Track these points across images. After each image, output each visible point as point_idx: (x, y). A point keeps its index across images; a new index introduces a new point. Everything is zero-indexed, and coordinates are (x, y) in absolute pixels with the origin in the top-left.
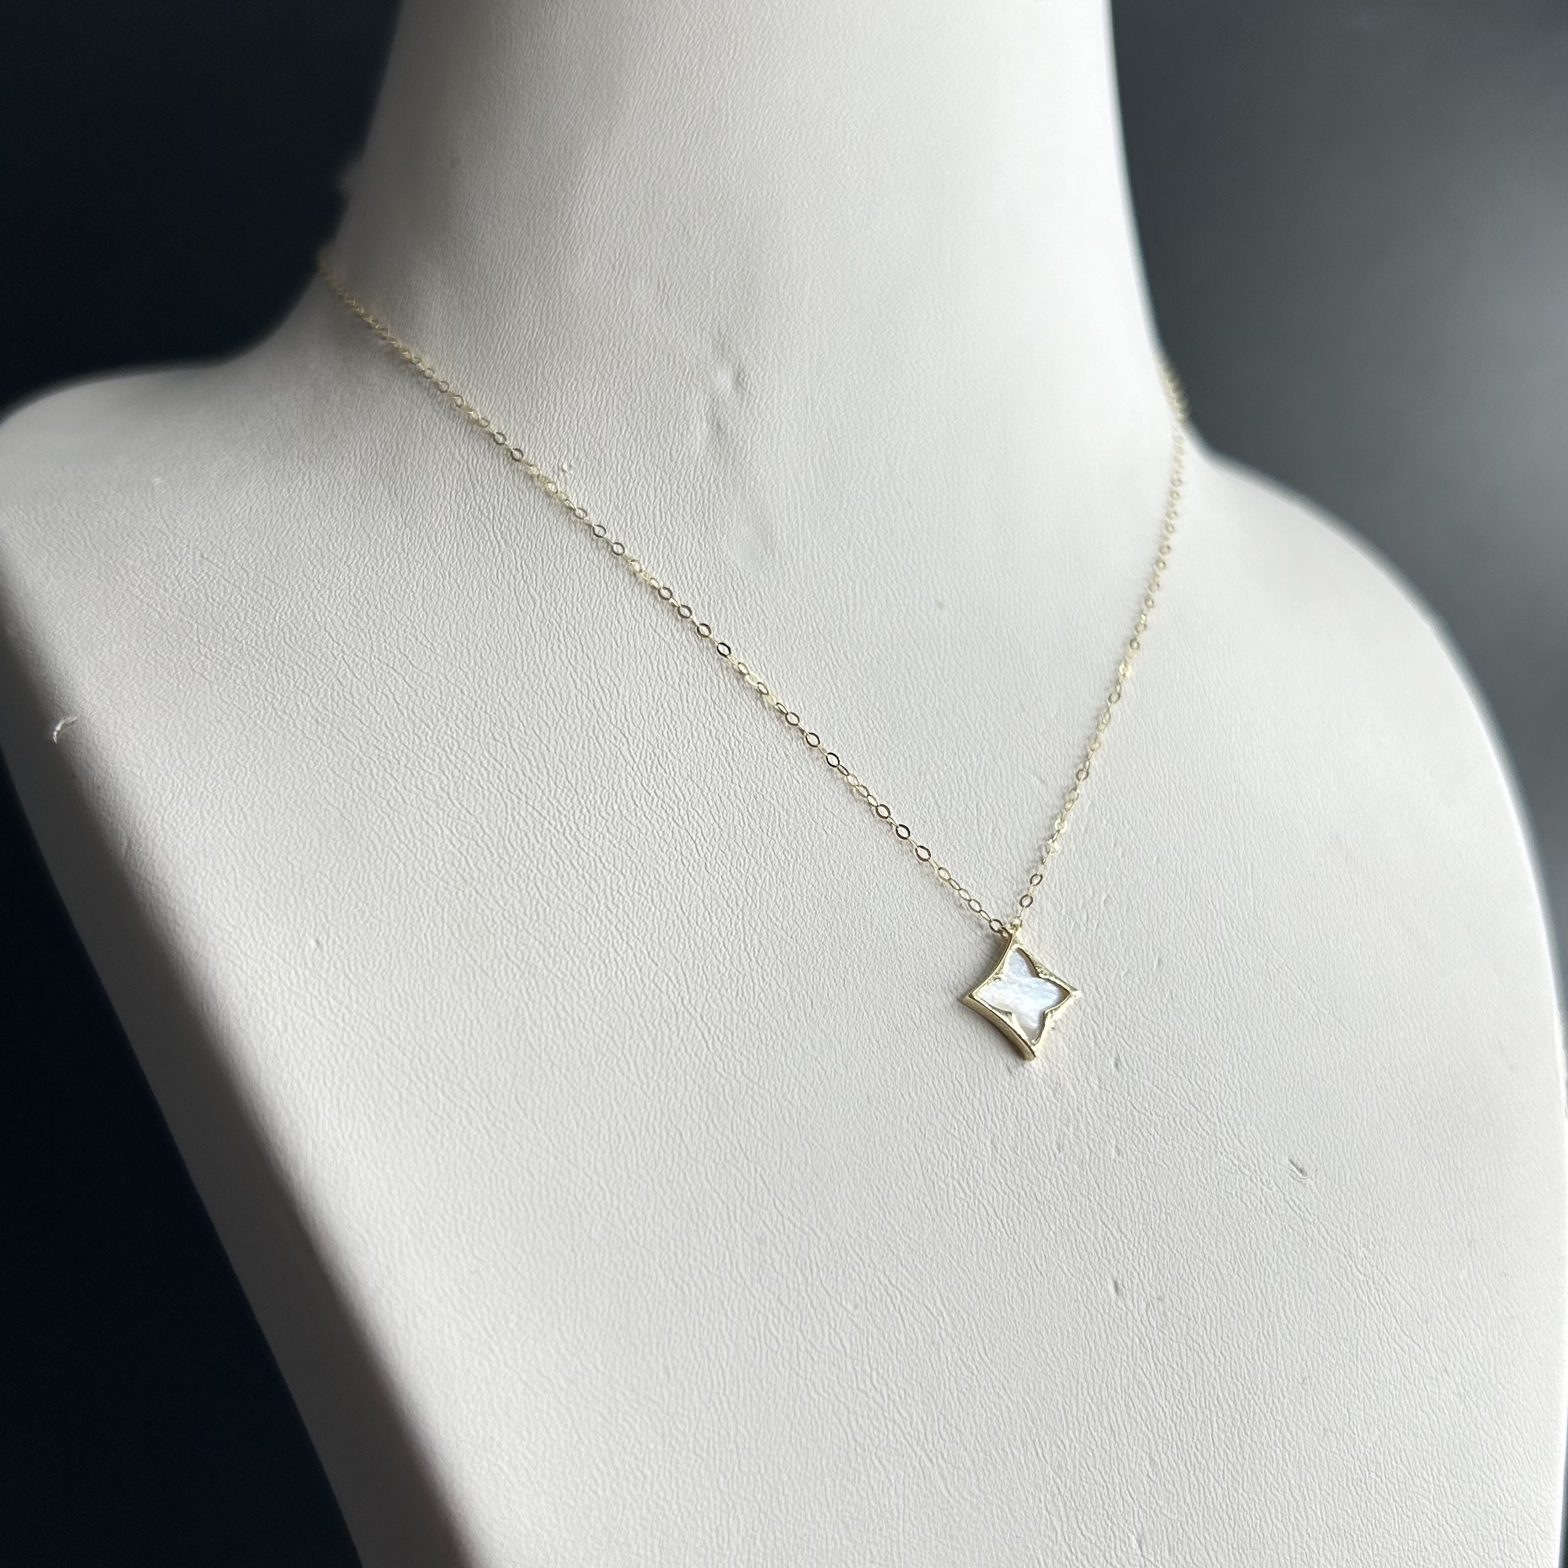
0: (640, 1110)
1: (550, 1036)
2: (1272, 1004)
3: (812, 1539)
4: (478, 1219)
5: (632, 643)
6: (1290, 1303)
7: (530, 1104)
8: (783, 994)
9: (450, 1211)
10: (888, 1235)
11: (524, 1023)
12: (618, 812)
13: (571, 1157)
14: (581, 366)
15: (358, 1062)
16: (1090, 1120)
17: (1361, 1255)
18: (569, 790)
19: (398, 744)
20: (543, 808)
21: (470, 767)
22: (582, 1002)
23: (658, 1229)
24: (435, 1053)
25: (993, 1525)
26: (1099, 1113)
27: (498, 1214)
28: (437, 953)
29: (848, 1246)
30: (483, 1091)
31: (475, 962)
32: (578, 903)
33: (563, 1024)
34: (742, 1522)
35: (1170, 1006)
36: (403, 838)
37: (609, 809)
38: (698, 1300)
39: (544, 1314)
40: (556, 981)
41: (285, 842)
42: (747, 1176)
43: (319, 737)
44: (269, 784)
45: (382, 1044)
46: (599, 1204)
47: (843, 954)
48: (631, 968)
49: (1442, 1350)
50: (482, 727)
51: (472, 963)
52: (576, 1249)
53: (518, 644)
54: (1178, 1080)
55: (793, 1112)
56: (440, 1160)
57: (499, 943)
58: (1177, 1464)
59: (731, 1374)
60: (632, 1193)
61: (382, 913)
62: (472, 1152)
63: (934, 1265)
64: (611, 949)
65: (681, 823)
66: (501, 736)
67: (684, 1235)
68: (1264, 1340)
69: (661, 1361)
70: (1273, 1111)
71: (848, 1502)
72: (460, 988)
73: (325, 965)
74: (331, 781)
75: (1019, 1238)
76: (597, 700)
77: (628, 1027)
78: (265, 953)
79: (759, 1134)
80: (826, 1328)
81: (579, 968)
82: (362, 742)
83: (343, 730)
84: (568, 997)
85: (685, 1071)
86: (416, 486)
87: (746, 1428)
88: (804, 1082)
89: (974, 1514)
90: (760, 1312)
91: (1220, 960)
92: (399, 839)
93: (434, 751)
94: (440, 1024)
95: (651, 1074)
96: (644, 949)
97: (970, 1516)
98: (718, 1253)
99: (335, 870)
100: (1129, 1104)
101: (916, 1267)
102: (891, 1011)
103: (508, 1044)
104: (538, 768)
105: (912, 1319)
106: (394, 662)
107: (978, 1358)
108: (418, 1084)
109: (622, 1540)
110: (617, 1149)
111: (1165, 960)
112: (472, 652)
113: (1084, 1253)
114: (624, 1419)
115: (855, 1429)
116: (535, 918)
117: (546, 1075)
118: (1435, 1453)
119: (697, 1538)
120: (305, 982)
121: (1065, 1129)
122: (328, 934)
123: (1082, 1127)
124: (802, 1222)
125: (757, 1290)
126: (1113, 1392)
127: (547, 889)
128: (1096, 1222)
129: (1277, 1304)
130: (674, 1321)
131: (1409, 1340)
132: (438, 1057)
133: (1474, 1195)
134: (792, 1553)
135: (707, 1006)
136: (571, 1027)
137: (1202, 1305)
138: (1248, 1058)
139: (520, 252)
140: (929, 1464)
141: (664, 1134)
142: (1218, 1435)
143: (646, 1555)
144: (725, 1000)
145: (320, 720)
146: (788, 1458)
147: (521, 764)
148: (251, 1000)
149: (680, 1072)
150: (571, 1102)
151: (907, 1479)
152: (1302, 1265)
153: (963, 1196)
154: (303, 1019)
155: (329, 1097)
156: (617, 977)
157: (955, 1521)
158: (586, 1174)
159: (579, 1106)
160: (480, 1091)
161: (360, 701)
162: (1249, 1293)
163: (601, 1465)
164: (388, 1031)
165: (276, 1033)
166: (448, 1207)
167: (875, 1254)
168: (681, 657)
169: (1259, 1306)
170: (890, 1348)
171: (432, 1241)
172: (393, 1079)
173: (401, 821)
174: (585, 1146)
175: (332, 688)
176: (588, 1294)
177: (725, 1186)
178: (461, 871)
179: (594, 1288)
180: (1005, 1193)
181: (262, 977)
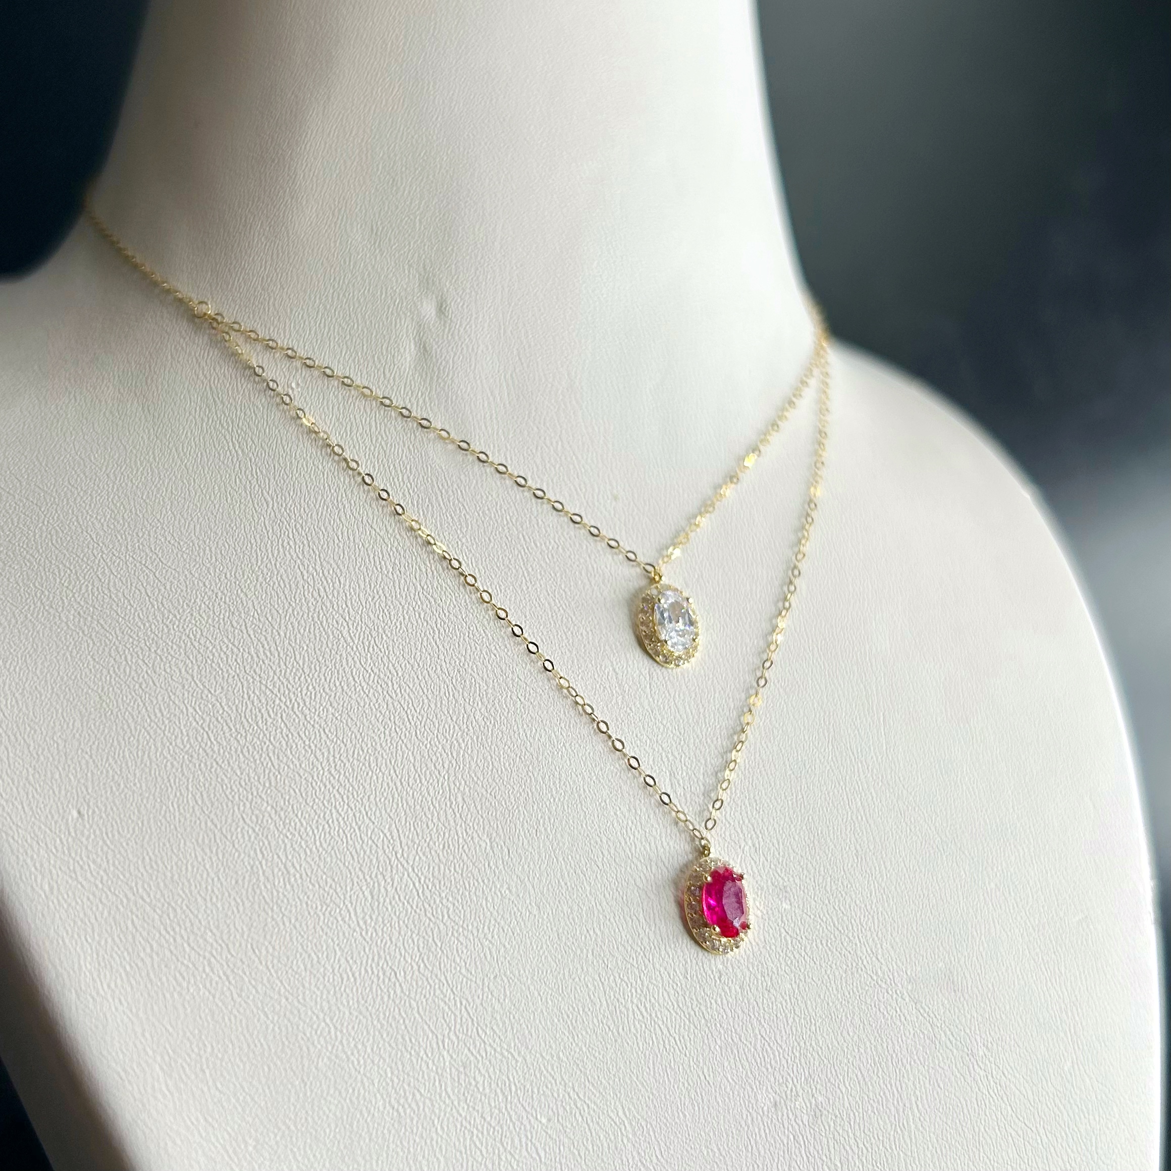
0: (359, 953)
1: (281, 890)
4: (220, 1055)
6: (921, 1097)
7: (264, 952)
8: (484, 845)
9: (196, 1050)
10: (577, 1055)
11: (258, 879)
12: (340, 690)
13: (300, 998)
14: (307, 298)
15: (114, 918)
17: (981, 1053)
18: (297, 670)
19: (149, 633)
20: (274, 686)
21: (211, 652)
22: (309, 859)
23: (376, 1059)
24: (181, 908)
27: (237, 1050)
28: (182, 820)
29: (542, 1067)
30: (223, 941)
31: (216, 826)
32: (305, 771)
33: (293, 880)
36: (153, 717)
37: (332, 685)
38: (412, 1120)
39: (278, 1138)
40: (286, 841)
41: (52, 723)
42: (453, 1009)
43: (80, 628)
44: (38, 672)
45: (136, 903)
46: (325, 1038)
47: (535, 807)
48: (352, 828)
49: (1051, 1132)
50: (222, 616)
51: (213, 827)
52: (306, 1080)
53: (253, 541)
54: (824, 906)
55: (493, 950)
56: (186, 1003)
57: (236, 808)
60: (353, 1028)
61: (135, 785)
62: (214, 997)
63: (617, 1080)
64: (334, 810)
65: (394, 696)
66: (238, 623)
67: (399, 1063)
68: (899, 1130)
70: (905, 931)
72: (203, 850)
73: (86, 833)
74: (91, 667)
75: (690, 1053)
76: (322, 590)
77: (348, 881)
78: (34, 823)
79: (463, 971)
80: (524, 1140)
81: (306, 829)
82: (118, 632)
83: (102, 621)
84: (296, 854)
85: (398, 917)
86: (166, 402)
88: (502, 923)
90: (466, 1128)
91: (858, 799)
92: (150, 717)
93: (180, 638)
94: (186, 883)
95: (369, 921)
96: (362, 809)
98: (429, 1078)
99: (94, 747)
100: (783, 930)
101: (601, 1083)
102: (578, 857)
103: (245, 899)
105: (598, 1128)
106: (146, 560)
107: (655, 1159)
108: (167, 937)
110: (340, 989)
112: (213, 549)
116: (267, 785)
117: (278, 925)
120: (69, 849)
122: (89, 806)
124: (502, 1047)
127: (278, 758)
128: (755, 1036)
129: (910, 1100)
130: (391, 1139)
131: (1023, 1125)
132: (184, 912)
133: (1075, 996)
135: (417, 858)
136: (299, 881)
137: (847, 1104)
138: (884, 885)
139: (253, 199)
141: (381, 974)
144: (433, 853)
145: (81, 612)
147: (255, 649)
148: (20, 867)
149: (395, 918)
150: (300, 949)
152: (932, 1065)
153: (641, 1019)
154: (67, 882)
155: (89, 951)
156: (339, 835)
158: (313, 1012)
159: (306, 952)
160: (220, 942)
161: (117, 596)
162: (887, 1092)
164: (141, 890)
165: (43, 896)
166: (194, 1046)
167: (565, 1073)
168: (394, 549)
169: (896, 1103)
170: (579, 1154)
171: (181, 1078)
172: (145, 934)
173: (152, 701)
174: (312, 987)
175: (93, 584)
176: (316, 1118)
177: (435, 1019)
178: (204, 746)
179: (321, 1113)
180: (677, 1014)
181: (31, 847)
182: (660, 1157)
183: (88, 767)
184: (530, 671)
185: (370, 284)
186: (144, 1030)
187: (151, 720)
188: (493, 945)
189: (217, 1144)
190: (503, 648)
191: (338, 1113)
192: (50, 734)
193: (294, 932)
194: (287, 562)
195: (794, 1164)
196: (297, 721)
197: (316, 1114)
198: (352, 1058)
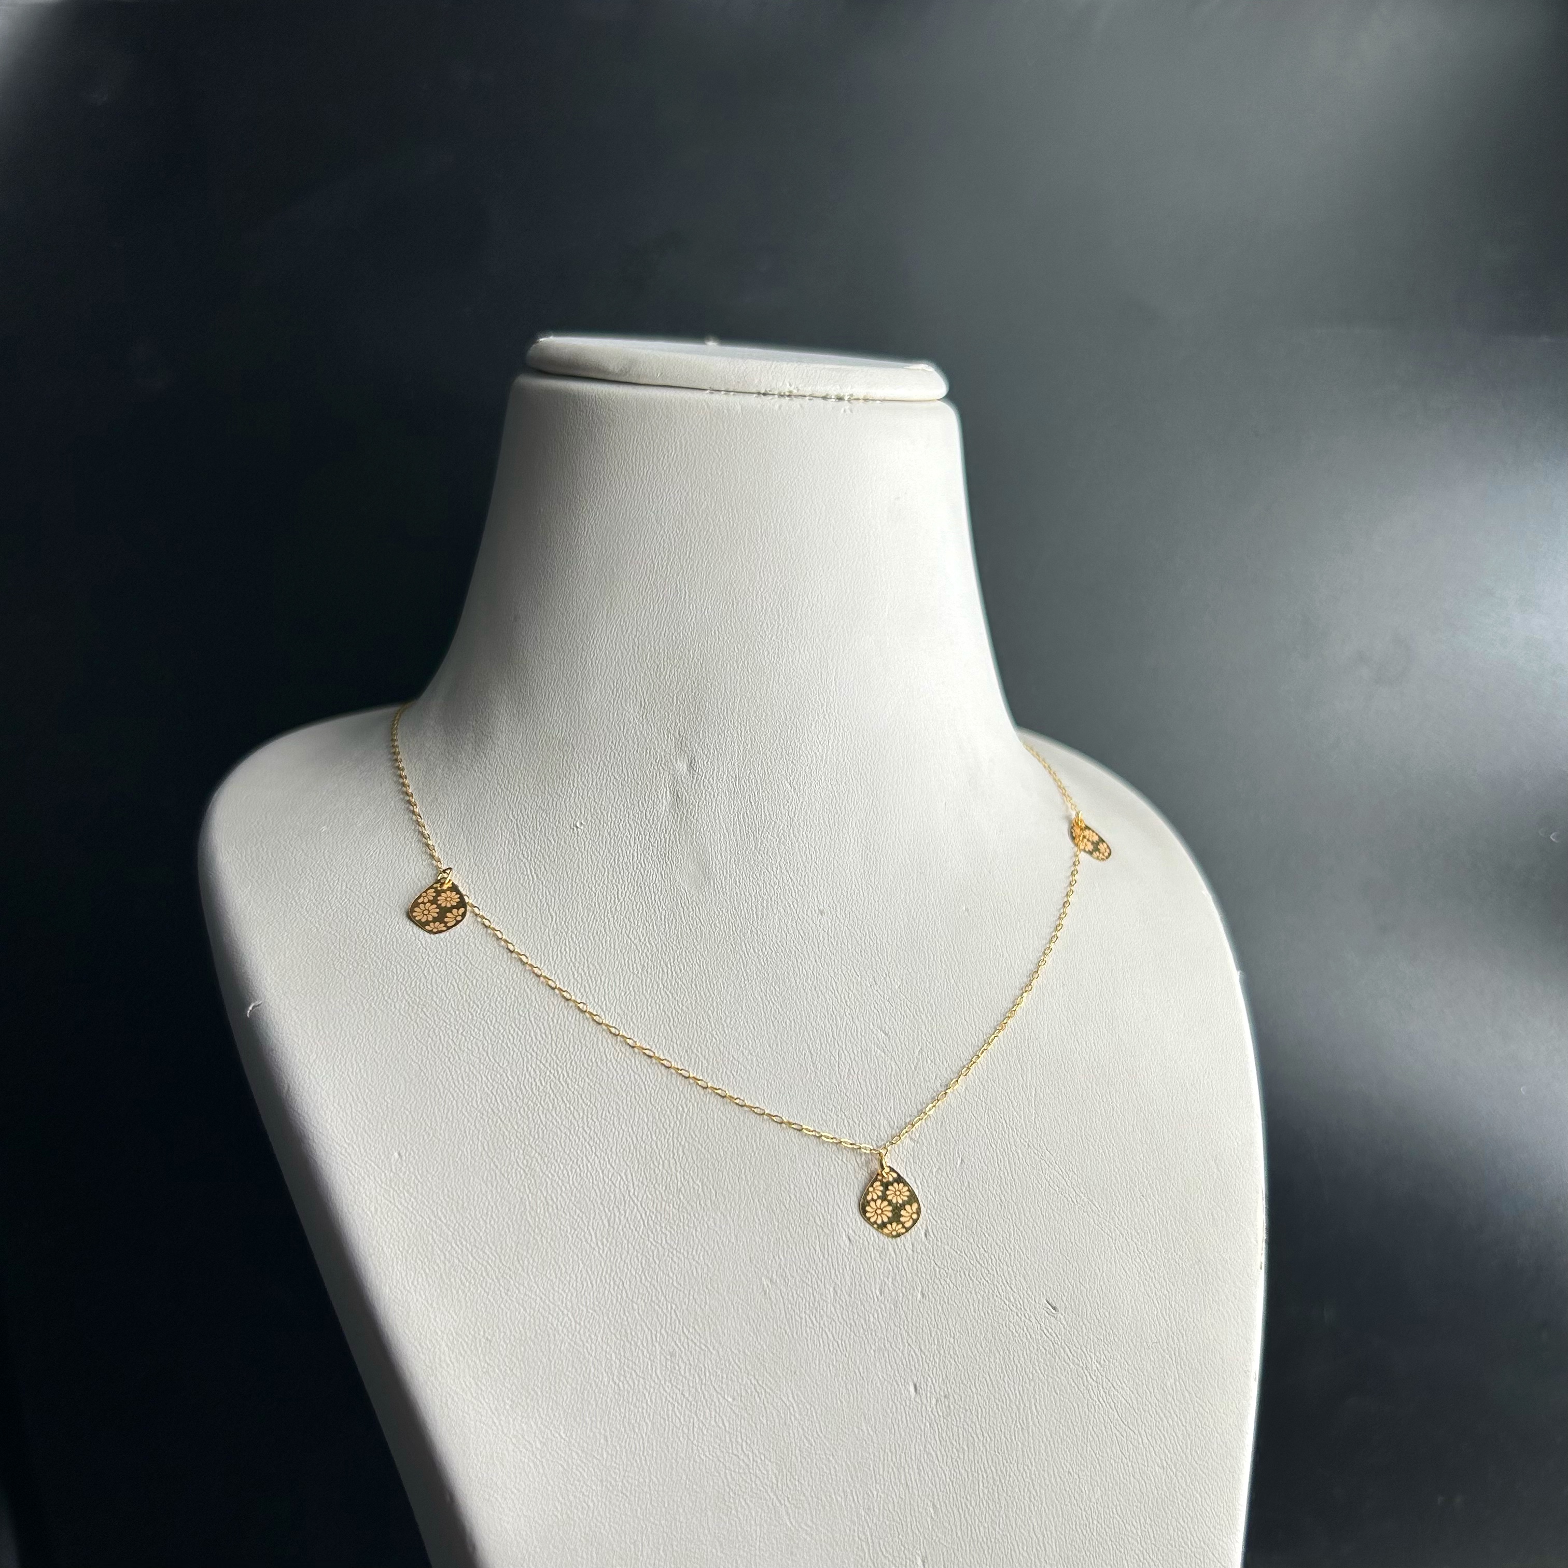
0: (597, 1267)
1: (542, 1217)
2: (1042, 1190)
3: (697, 1551)
4: (489, 1338)
5: (612, 945)
6: (1040, 1400)
7: (526, 1262)
8: (696, 1188)
9: (472, 1333)
10: (758, 1351)
11: (525, 1208)
12: (595, 1065)
14: (591, 756)
15: (420, 1234)
16: (904, 1273)
17: (1094, 1367)
18: (564, 1049)
19: (458, 1019)
20: (547, 1061)
21: (502, 1034)
22: (563, 1194)
23: (605, 1347)
24: (468, 1228)
25: (821, 1546)
26: (911, 1268)
27: (502, 1334)
28: (473, 1162)
29: (731, 1359)
31: (497, 1167)
32: (565, 1127)
33: (550, 1210)
34: (651, 1538)
35: (967, 1193)
36: (457, 1083)
37: (589, 1061)
38: (628, 1393)
39: (528, 1400)
40: (548, 1180)
41: (384, 1087)
42: (665, 1311)
43: (409, 1015)
44: (377, 1048)
45: (436, 1223)
46: (567, 1328)
47: (739, 1159)
48: (597, 1171)
49: (1151, 1436)
51: (494, 1168)
52: (551, 1358)
53: (539, 948)
54: (969, 1245)
56: (467, 1298)
57: (512, 1154)
58: (952, 1509)
59: (648, 1442)
61: (440, 1134)
62: (488, 1295)
63: (789, 1372)
64: (584, 1158)
65: (635, 1070)
66: (523, 1012)
67: (622, 1349)
68: (1019, 1426)
69: (603, 1432)
70: (1036, 1266)
71: (723, 1528)
72: (486, 1184)
73: (403, 1169)
74: (415, 1044)
75: (849, 1354)
76: (587, 985)
78: (367, 1162)
79: (675, 1284)
80: (713, 1413)
81: (563, 1171)
82: (436, 1018)
83: (425, 1010)
84: (554, 1191)
85: (628, 1241)
86: (484, 837)
87: (657, 1479)
88: (707, 1248)
89: (808, 1539)
90: (669, 1401)
91: (1006, 1159)
92: (454, 1084)
93: (481, 1023)
94: (473, 1209)
95: (605, 1242)
97: (805, 1540)
98: (644, 1362)
99: (413, 1105)
100: (933, 1262)
101: (777, 1373)
103: (515, 1223)
104: (545, 1033)
105: (772, 1408)
106: (460, 961)
107: (816, 1435)
108: (457, 1248)
109: (572, 1547)
110: (581, 1292)
111: (966, 1161)
113: (893, 1363)
114: (577, 1469)
115: (730, 1480)
116: (536, 1137)
118: (1142, 1507)
119: (621, 1548)
120: (390, 1181)
121: (886, 1279)
122: (406, 1150)
123: (898, 1278)
124: (700, 1343)
125: (668, 1387)
126: (909, 1459)
127: (546, 1117)
128: (903, 1343)
129: (1030, 1402)
130: (612, 1407)
131: (1127, 1429)
132: (470, 1231)
133: (1183, 1326)
134: (683, 1559)
136: (555, 1211)
137: (976, 1401)
138: (1021, 1228)
139: (555, 680)
140: (778, 1505)
142: (983, 1490)
143: (587, 1558)
144: (657, 1193)
145: (411, 1002)
146: (683, 1498)
147: (534, 1032)
148: (357, 1193)
149: (625, 1241)
150: (553, 1262)
151: (763, 1515)
152: (1050, 1374)
153: (811, 1325)
154: (388, 1206)
155: (400, 1257)
156: (587, 1177)
157: (794, 1543)
158: (559, 1309)
159: (557, 1264)
160: (495, 1254)
161: (437, 990)
162: (1010, 1393)
163: (560, 1498)
164: (440, 1214)
165: (370, 1215)
166: (471, 1330)
167: (749, 1364)
168: (644, 955)
169: (1017, 1403)
170: (756, 1427)
171: (460, 1353)
172: (441, 1246)
173: (456, 1072)
174: (560, 1291)
175: (420, 981)
176: (557, 1388)
177: (650, 1318)
178: (492, 1105)
179: (561, 1384)
180: (841, 1323)
181: (363, 1178)
182: (820, 1433)
183: (407, 1120)
184: (742, 1052)
185: (638, 745)
186: (436, 1316)
187: (455, 1086)
188: (699, 1264)
189: (483, 1401)
190: (722, 1033)
191: (573, 1385)
192: (382, 1095)
193: (549, 1249)
194: (563, 965)
195: (928, 1446)
196: (561, 1088)
197: (557, 1385)
198: (587, 1344)
